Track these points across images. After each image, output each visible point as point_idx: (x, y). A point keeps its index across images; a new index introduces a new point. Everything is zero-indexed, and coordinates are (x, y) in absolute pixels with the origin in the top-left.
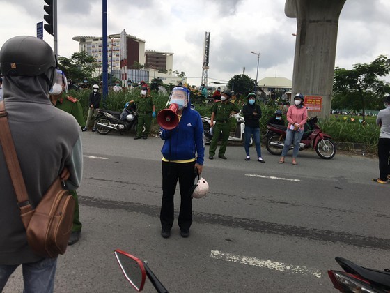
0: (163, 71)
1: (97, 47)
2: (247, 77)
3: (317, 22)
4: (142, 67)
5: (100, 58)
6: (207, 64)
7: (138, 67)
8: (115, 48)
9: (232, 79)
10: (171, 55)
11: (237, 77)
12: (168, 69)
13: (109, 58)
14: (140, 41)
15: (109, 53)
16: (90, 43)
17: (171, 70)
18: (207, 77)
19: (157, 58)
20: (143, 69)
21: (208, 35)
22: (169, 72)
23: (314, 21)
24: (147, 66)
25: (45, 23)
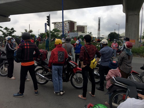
0: (83, 32)
1: (60, 25)
2: (116, 33)
3: (132, 15)
4: (76, 31)
5: (61, 29)
6: (100, 29)
7: (74, 31)
8: (66, 25)
9: (109, 34)
10: (86, 26)
11: (112, 33)
12: (85, 31)
13: (64, 29)
14: (75, 22)
15: (64, 27)
16: (57, 24)
17: (86, 32)
18: (100, 34)
19: (81, 28)
20: (76, 32)
21: (99, 18)
22: (85, 32)
23: (131, 15)
24: (77, 31)
25: (47, 23)
